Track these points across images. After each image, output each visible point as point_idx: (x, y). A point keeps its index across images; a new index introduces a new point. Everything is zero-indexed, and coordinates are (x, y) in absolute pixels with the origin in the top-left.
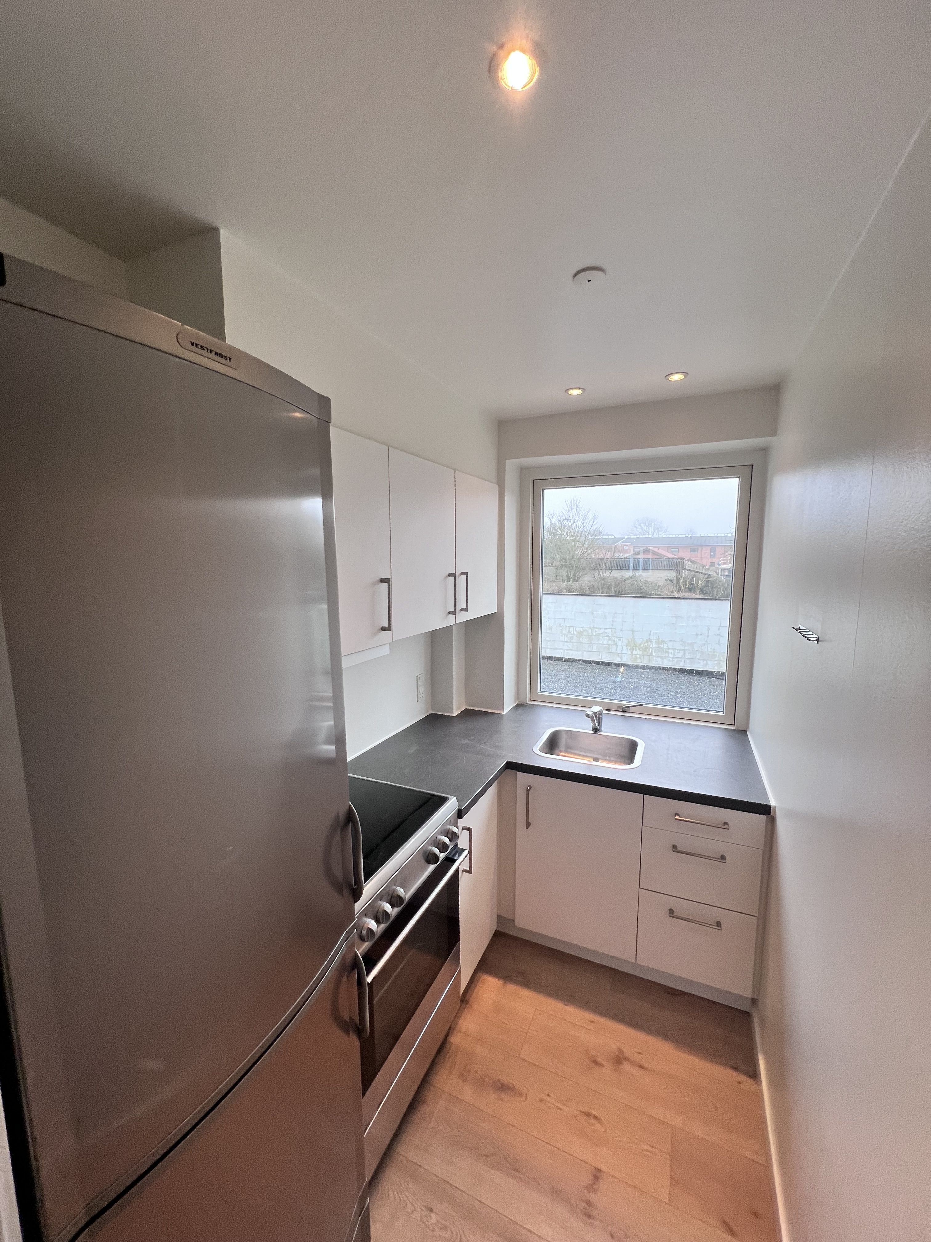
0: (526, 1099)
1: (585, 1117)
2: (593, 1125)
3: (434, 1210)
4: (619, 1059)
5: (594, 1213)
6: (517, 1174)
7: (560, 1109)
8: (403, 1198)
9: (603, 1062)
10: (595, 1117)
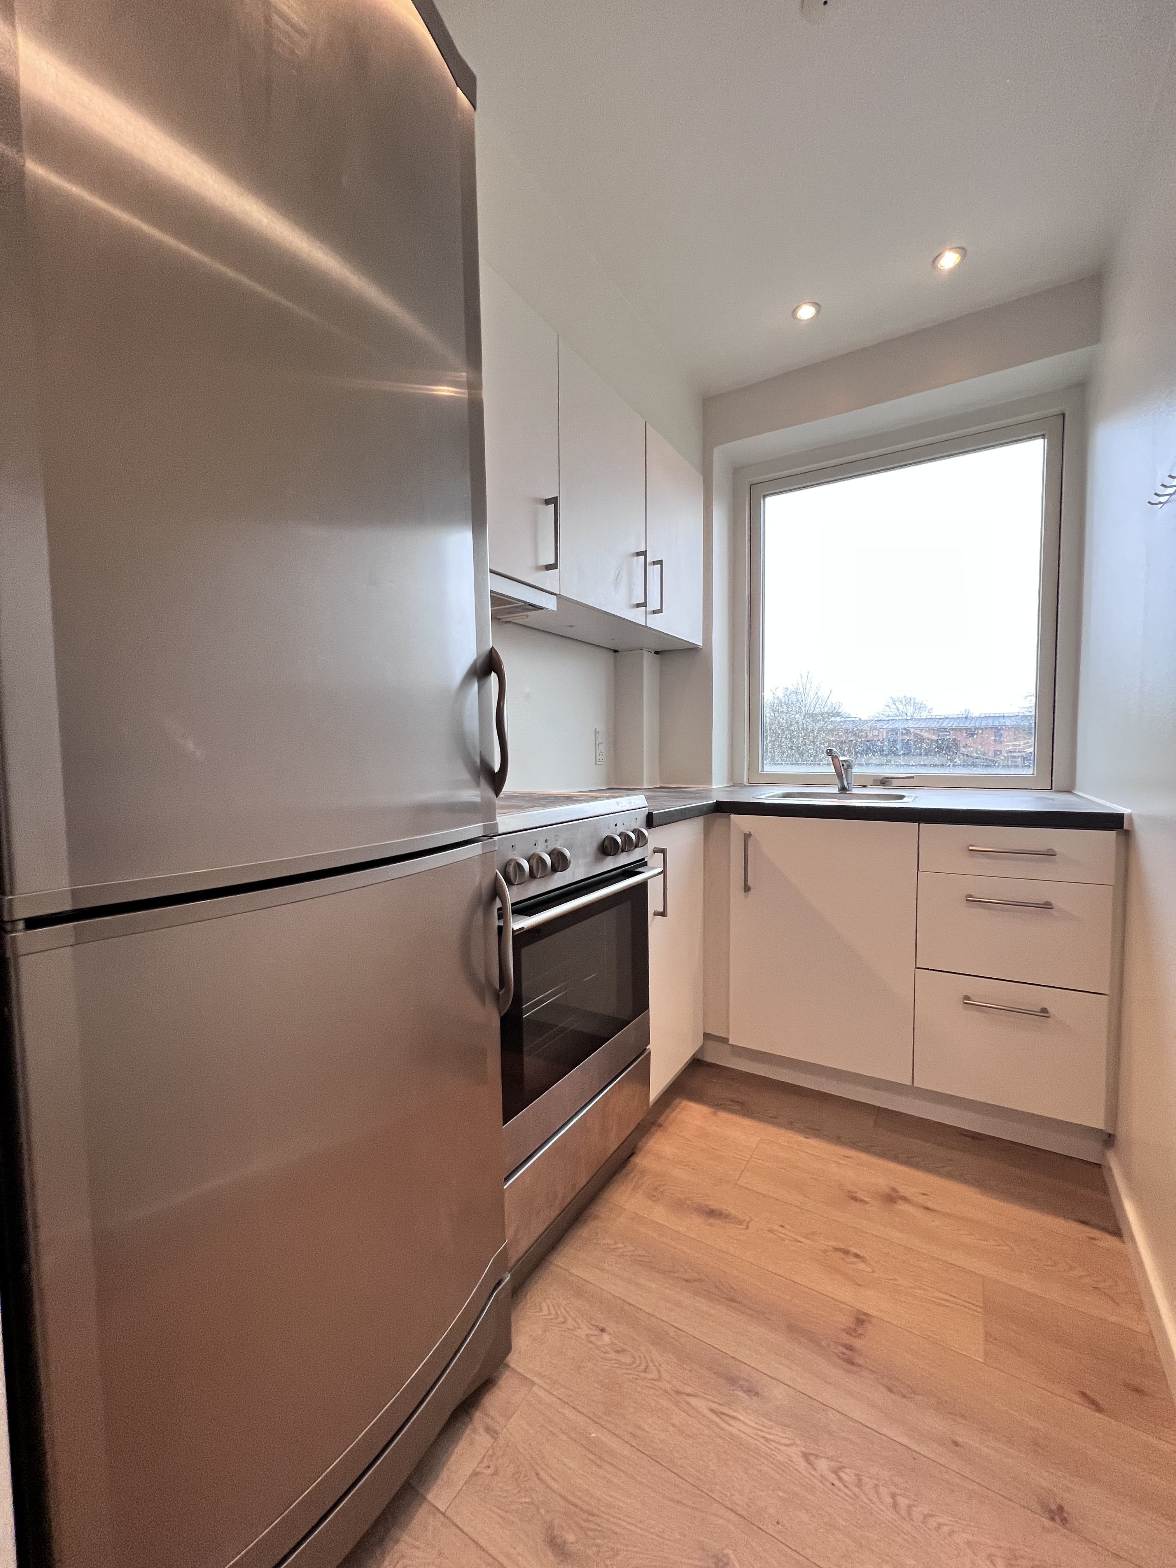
0: (747, 1228)
1: (842, 1255)
2: (853, 1263)
3: (608, 1329)
4: (891, 1198)
5: (860, 1360)
6: (733, 1304)
7: (801, 1242)
8: (561, 1312)
9: (867, 1199)
10: (857, 1256)
